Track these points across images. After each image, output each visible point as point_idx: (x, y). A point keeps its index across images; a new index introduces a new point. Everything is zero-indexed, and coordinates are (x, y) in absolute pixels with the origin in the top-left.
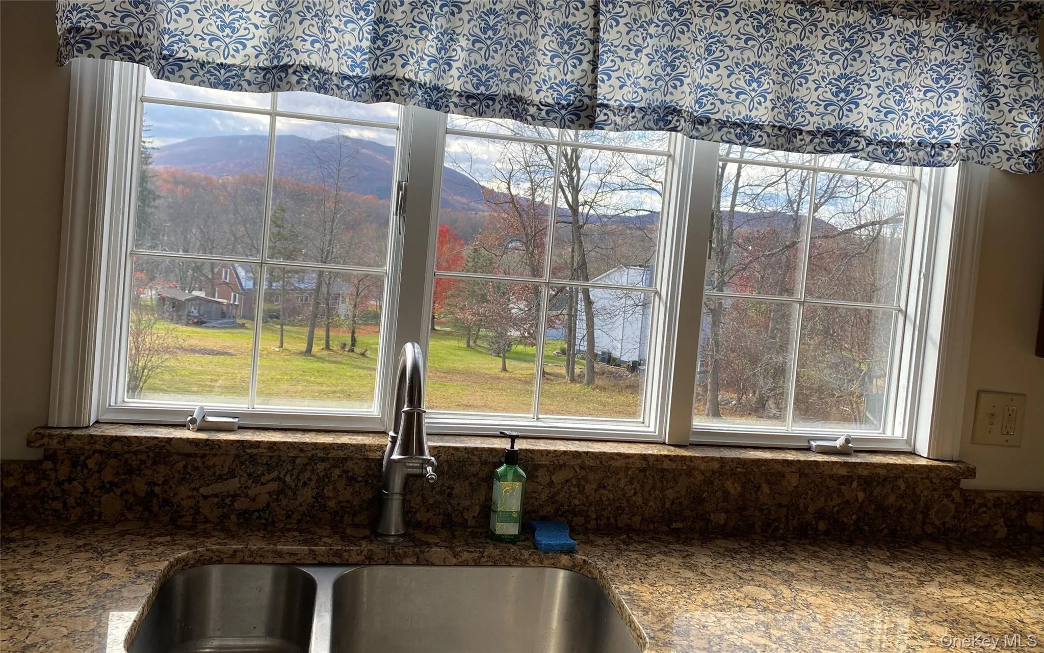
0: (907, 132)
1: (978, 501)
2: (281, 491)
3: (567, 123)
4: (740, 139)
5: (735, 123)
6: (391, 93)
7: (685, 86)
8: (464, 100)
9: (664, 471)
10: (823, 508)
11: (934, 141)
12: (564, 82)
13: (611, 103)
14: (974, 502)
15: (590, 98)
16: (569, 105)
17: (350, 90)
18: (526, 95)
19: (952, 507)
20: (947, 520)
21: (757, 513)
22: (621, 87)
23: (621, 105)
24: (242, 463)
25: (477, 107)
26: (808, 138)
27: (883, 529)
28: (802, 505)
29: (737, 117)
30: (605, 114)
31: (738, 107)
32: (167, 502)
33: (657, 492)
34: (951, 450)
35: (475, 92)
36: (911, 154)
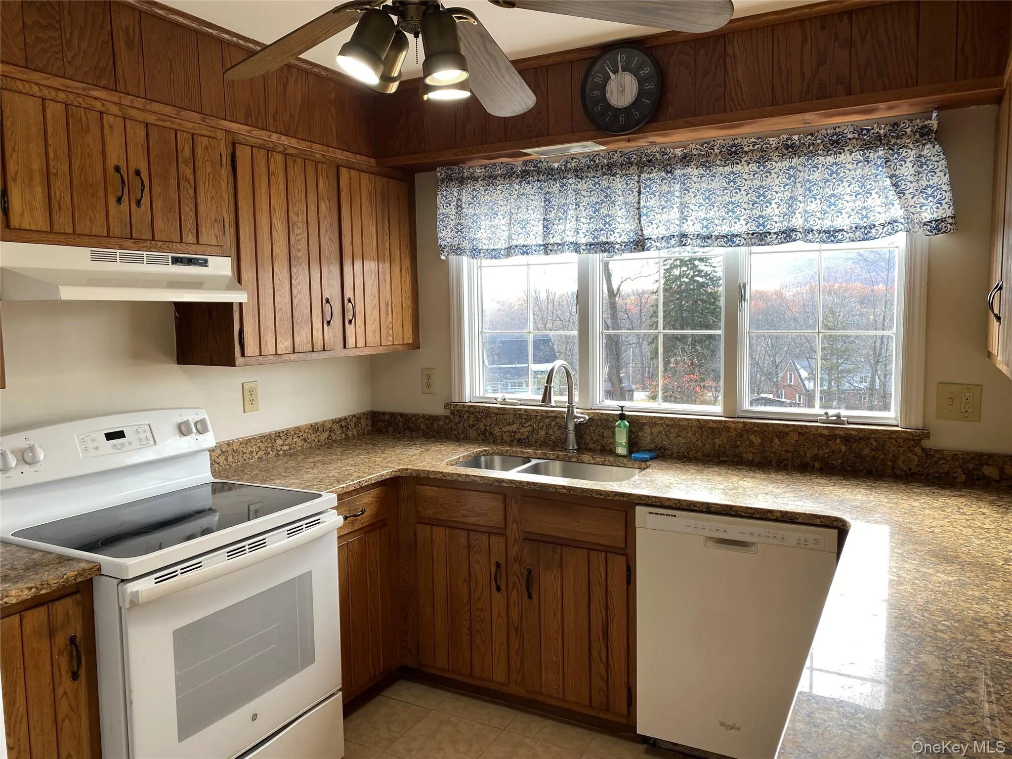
0: (843, 222)
1: (937, 455)
2: (532, 431)
3: (633, 250)
4: (727, 244)
5: (723, 236)
6: (548, 250)
8: (586, 247)
9: (712, 428)
10: (816, 454)
11: (865, 225)
12: (631, 230)
13: (653, 237)
14: (934, 456)
15: (642, 236)
16: (634, 241)
18: (612, 239)
19: (916, 458)
20: (912, 467)
21: (772, 455)
22: (658, 228)
23: (659, 237)
24: (517, 418)
25: (595, 249)
27: (862, 470)
28: (802, 452)
30: (650, 243)
32: (491, 433)
33: (710, 440)
34: (916, 422)
36: (850, 235)
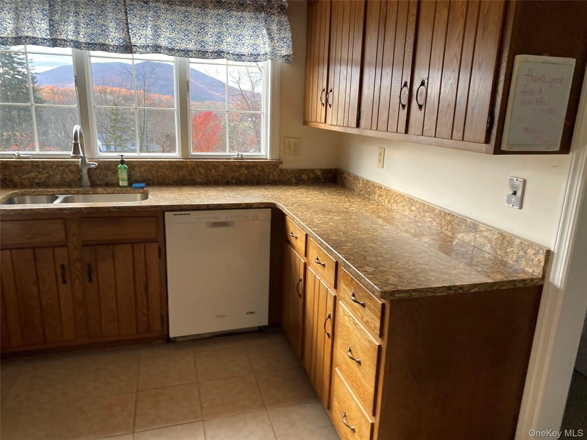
0: (245, 50)
3: (123, 52)
4: (185, 55)
5: (182, 50)
6: (57, 44)
7: (161, 38)
8: (87, 45)
11: (255, 53)
12: (120, 38)
13: (137, 45)
15: (129, 43)
16: (123, 46)
17: (47, 43)
18: (107, 42)
22: (140, 39)
23: (141, 45)
25: (92, 48)
26: (210, 54)
29: (182, 48)
30: (136, 48)
31: (182, 45)
35: (91, 42)
36: (248, 58)
